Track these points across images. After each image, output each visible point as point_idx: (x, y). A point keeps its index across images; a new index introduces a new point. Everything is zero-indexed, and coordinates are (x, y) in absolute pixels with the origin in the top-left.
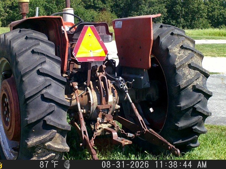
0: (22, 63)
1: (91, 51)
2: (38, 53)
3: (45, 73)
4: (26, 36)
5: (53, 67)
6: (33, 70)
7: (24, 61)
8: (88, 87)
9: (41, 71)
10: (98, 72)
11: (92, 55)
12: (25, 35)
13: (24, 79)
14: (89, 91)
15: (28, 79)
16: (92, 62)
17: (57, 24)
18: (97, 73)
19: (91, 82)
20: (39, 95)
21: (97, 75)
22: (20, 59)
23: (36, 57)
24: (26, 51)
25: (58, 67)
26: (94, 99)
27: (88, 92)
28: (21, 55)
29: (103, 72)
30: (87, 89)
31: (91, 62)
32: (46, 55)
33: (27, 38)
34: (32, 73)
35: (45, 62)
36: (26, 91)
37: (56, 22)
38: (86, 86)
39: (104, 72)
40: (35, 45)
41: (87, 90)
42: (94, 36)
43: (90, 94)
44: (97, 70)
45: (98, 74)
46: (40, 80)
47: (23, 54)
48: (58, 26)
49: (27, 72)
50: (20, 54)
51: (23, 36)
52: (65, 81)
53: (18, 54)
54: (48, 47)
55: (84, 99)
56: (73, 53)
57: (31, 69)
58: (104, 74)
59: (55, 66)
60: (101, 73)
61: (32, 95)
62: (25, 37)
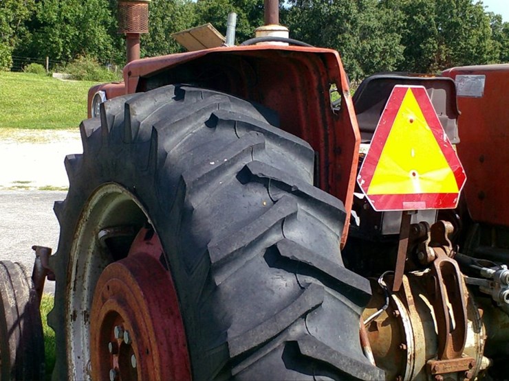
0: (207, 217)
1: (414, 174)
2: (266, 182)
3: (300, 259)
4: (213, 116)
5: (321, 237)
6: (252, 245)
7: (214, 210)
8: (394, 297)
9: (284, 251)
10: (429, 245)
11: (417, 187)
12: (206, 110)
13: (219, 280)
14: (402, 310)
15: (233, 280)
16: (416, 211)
17: (315, 77)
18: (427, 247)
19: (405, 279)
20: (278, 344)
21: (429, 255)
22: (199, 201)
23: (258, 194)
24: (221, 169)
25: (335, 234)
26: (417, 340)
27: (397, 312)
28: (201, 186)
29: (446, 247)
30: (392, 301)
31: (411, 211)
32: (293, 190)
33: (213, 122)
34: (248, 258)
35: (293, 216)
36: (228, 326)
37: (311, 68)
38: (388, 292)
39: (448, 245)
40: (252, 150)
41: (393, 306)
42: (425, 123)
43: (404, 320)
44: (427, 238)
45: (431, 251)
46: (279, 287)
47: (209, 181)
48: (316, 84)
49: (232, 253)
50: (200, 183)
51: (199, 113)
52: (366, 291)
53: (193, 183)
54: (292, 157)
55: (381, 336)
56: (360, 181)
57: (247, 242)
58: (448, 252)
59: (325, 229)
60: (439, 250)
61: (255, 344)
62: (208, 117)
